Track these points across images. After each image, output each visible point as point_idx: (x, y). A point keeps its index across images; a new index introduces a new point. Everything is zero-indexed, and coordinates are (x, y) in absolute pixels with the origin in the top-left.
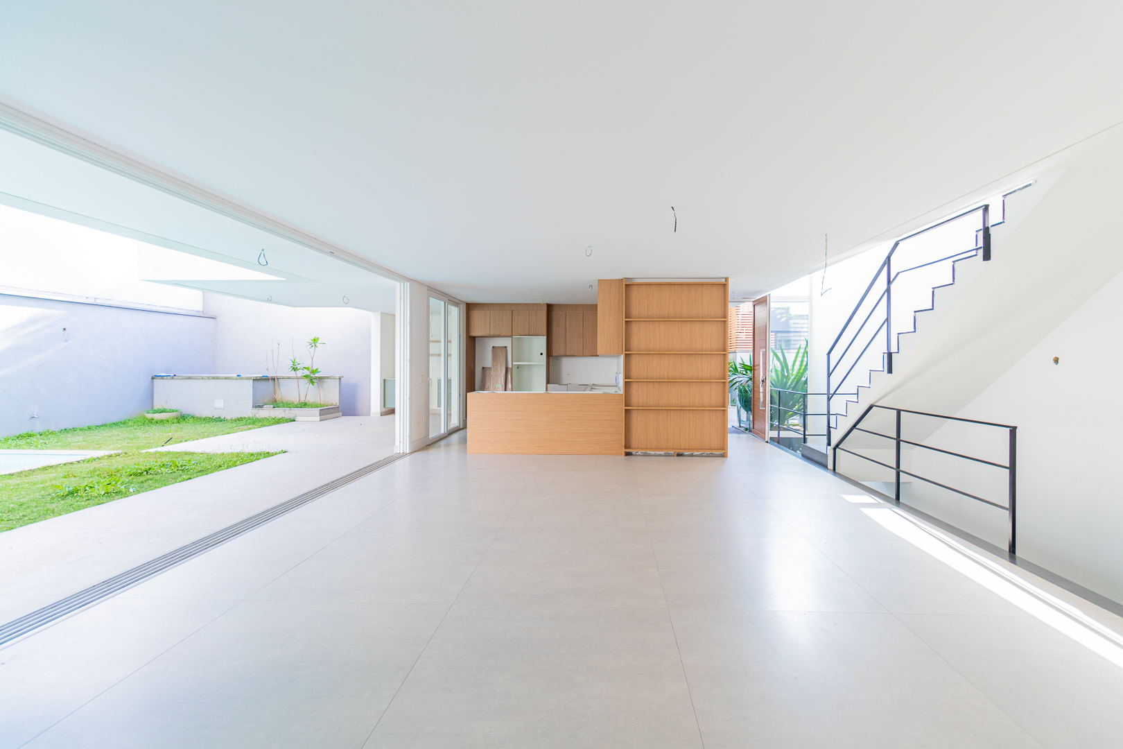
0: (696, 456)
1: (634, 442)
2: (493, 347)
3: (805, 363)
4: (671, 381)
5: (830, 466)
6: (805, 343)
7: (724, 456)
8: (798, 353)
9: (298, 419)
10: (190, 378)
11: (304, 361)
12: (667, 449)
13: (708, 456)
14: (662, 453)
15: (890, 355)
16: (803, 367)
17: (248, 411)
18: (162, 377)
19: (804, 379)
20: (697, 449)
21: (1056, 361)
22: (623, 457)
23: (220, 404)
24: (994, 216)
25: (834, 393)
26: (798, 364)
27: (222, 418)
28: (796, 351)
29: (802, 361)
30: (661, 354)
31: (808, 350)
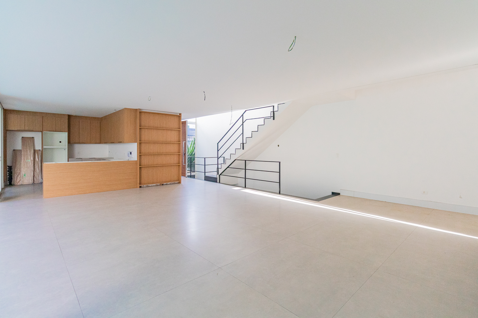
0: (168, 184)
1: (143, 181)
2: (22, 137)
3: (194, 147)
4: (159, 154)
5: (218, 181)
6: (194, 139)
7: (180, 183)
8: (192, 143)
12: (157, 183)
13: (173, 184)
14: (155, 185)
15: (243, 144)
16: (193, 149)
19: (194, 153)
20: (169, 182)
21: (278, 146)
22: (139, 188)
24: (276, 109)
25: (220, 157)
26: (192, 147)
28: (191, 142)
29: (193, 146)
30: (155, 143)
31: (195, 142)
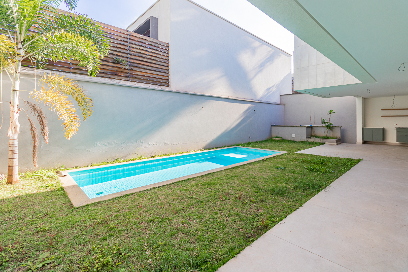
9: (326, 143)
10: (283, 126)
11: (327, 120)
17: (305, 139)
18: (274, 126)
23: (294, 136)
27: (295, 141)
